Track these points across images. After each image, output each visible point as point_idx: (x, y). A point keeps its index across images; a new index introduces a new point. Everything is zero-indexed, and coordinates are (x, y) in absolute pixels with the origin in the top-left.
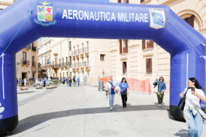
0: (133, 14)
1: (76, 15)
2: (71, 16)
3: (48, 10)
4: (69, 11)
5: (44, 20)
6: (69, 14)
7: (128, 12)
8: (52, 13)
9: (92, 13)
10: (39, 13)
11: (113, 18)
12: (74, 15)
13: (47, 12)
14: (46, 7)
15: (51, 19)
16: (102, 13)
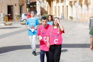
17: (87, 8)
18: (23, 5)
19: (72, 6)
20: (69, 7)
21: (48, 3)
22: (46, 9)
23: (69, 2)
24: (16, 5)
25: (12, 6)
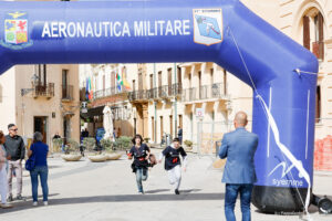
1: (63, 30)
2: (55, 32)
3: (21, 25)
4: (53, 24)
5: (14, 41)
6: (53, 29)
8: (26, 29)
9: (89, 25)
10: (7, 31)
11: (126, 31)
12: (60, 30)
15: (25, 39)
16: (106, 23)
17: (223, 119)
18: (72, 115)
19: (191, 115)
20: (186, 118)
21: (135, 109)
22: (132, 122)
23: (184, 106)
24: (54, 116)
25: (45, 118)
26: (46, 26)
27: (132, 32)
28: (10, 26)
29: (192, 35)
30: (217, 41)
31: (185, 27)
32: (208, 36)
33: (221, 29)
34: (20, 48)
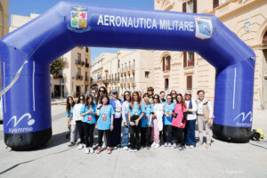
0: (177, 22)
1: (113, 21)
2: (107, 22)
3: (83, 15)
4: (105, 16)
5: (78, 27)
6: (106, 20)
7: (171, 19)
8: (86, 18)
9: (130, 19)
10: (72, 19)
11: (154, 25)
12: (111, 21)
13: (80, 17)
14: (80, 13)
15: (85, 26)
16: (142, 19)
26: (101, 17)
27: (158, 27)
28: (74, 16)
29: (194, 32)
30: (209, 37)
31: (191, 26)
32: (204, 33)
33: (211, 29)
34: (81, 32)
